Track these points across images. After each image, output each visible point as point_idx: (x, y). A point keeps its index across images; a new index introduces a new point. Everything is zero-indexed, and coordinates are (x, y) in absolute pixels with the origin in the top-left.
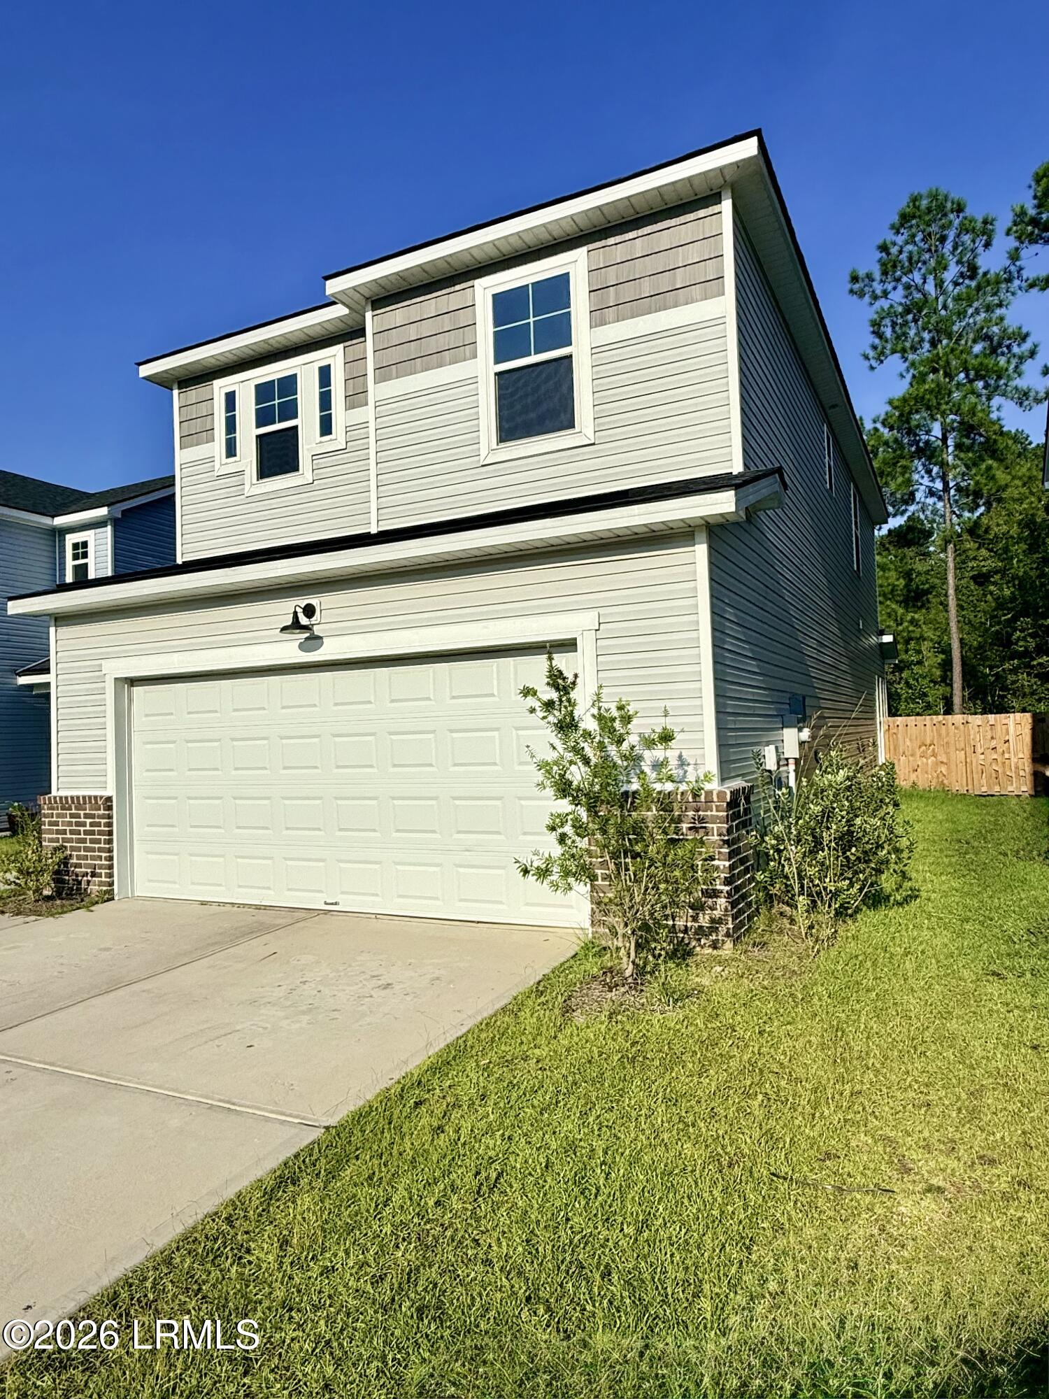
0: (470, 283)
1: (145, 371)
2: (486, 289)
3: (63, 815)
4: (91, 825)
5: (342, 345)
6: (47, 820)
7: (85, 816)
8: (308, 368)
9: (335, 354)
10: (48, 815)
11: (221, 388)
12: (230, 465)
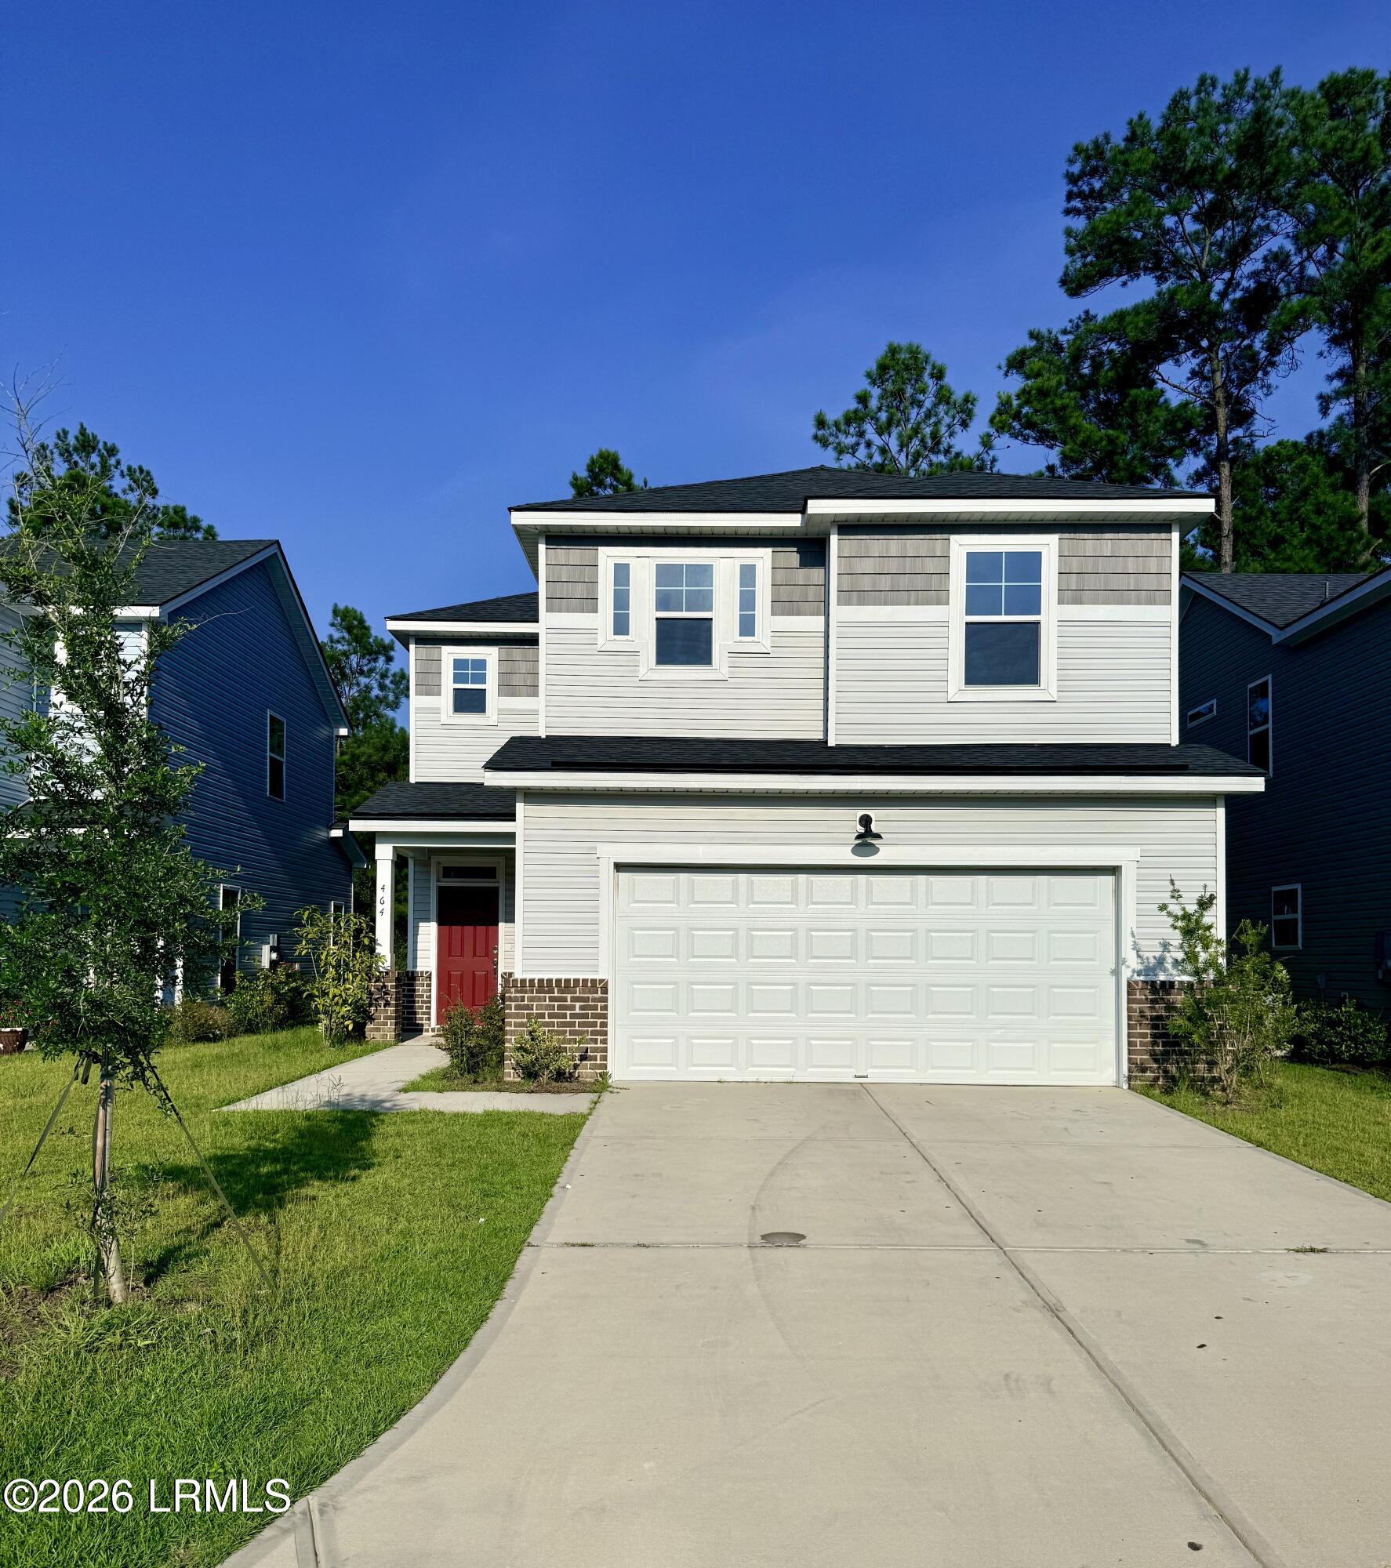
0: (945, 536)
1: (519, 518)
2: (961, 545)
3: (540, 999)
4: (582, 1008)
5: (769, 550)
6: (513, 1004)
7: (574, 999)
8: (725, 563)
9: (762, 557)
10: (515, 999)
11: (608, 556)
12: (621, 643)
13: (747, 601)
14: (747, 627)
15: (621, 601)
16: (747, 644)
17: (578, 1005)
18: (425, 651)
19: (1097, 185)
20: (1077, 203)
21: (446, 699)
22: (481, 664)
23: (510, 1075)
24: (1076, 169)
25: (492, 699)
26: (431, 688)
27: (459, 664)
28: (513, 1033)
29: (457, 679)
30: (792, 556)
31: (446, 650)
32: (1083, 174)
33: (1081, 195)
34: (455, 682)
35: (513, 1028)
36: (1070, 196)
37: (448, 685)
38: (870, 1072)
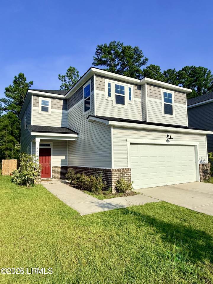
2: (163, 90)
3: (118, 173)
4: (126, 175)
5: (133, 85)
6: (113, 175)
7: (125, 173)
8: (127, 86)
9: (132, 87)
10: (114, 174)
11: (107, 81)
12: (109, 98)
13: (130, 94)
14: (130, 99)
15: (109, 90)
16: (130, 102)
17: (125, 174)
18: (35, 98)
19: (100, 51)
20: (97, 53)
21: (40, 109)
22: (47, 102)
23: (114, 192)
24: (98, 48)
25: (50, 109)
26: (37, 106)
27: (43, 101)
28: (113, 182)
29: (42, 104)
30: (136, 88)
31: (40, 98)
32: (98, 49)
33: (98, 52)
34: (42, 105)
35: (113, 181)
36: (96, 52)
37: (40, 105)
38: (168, 183)
